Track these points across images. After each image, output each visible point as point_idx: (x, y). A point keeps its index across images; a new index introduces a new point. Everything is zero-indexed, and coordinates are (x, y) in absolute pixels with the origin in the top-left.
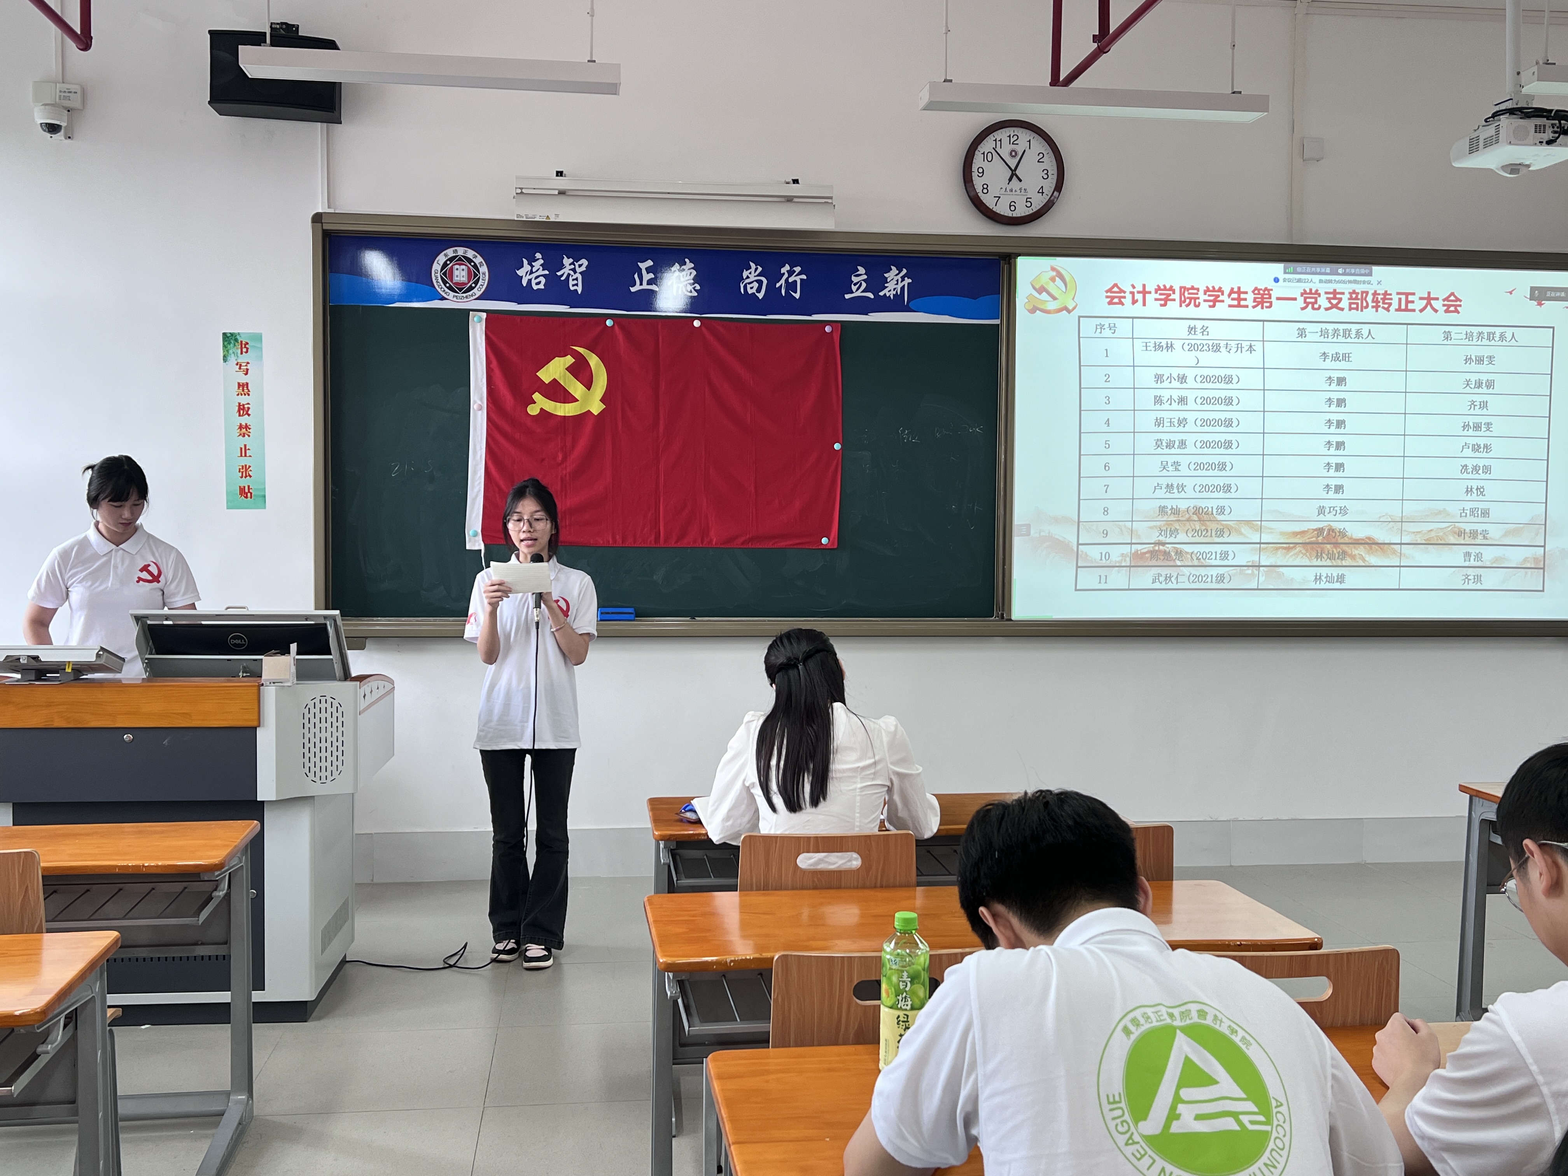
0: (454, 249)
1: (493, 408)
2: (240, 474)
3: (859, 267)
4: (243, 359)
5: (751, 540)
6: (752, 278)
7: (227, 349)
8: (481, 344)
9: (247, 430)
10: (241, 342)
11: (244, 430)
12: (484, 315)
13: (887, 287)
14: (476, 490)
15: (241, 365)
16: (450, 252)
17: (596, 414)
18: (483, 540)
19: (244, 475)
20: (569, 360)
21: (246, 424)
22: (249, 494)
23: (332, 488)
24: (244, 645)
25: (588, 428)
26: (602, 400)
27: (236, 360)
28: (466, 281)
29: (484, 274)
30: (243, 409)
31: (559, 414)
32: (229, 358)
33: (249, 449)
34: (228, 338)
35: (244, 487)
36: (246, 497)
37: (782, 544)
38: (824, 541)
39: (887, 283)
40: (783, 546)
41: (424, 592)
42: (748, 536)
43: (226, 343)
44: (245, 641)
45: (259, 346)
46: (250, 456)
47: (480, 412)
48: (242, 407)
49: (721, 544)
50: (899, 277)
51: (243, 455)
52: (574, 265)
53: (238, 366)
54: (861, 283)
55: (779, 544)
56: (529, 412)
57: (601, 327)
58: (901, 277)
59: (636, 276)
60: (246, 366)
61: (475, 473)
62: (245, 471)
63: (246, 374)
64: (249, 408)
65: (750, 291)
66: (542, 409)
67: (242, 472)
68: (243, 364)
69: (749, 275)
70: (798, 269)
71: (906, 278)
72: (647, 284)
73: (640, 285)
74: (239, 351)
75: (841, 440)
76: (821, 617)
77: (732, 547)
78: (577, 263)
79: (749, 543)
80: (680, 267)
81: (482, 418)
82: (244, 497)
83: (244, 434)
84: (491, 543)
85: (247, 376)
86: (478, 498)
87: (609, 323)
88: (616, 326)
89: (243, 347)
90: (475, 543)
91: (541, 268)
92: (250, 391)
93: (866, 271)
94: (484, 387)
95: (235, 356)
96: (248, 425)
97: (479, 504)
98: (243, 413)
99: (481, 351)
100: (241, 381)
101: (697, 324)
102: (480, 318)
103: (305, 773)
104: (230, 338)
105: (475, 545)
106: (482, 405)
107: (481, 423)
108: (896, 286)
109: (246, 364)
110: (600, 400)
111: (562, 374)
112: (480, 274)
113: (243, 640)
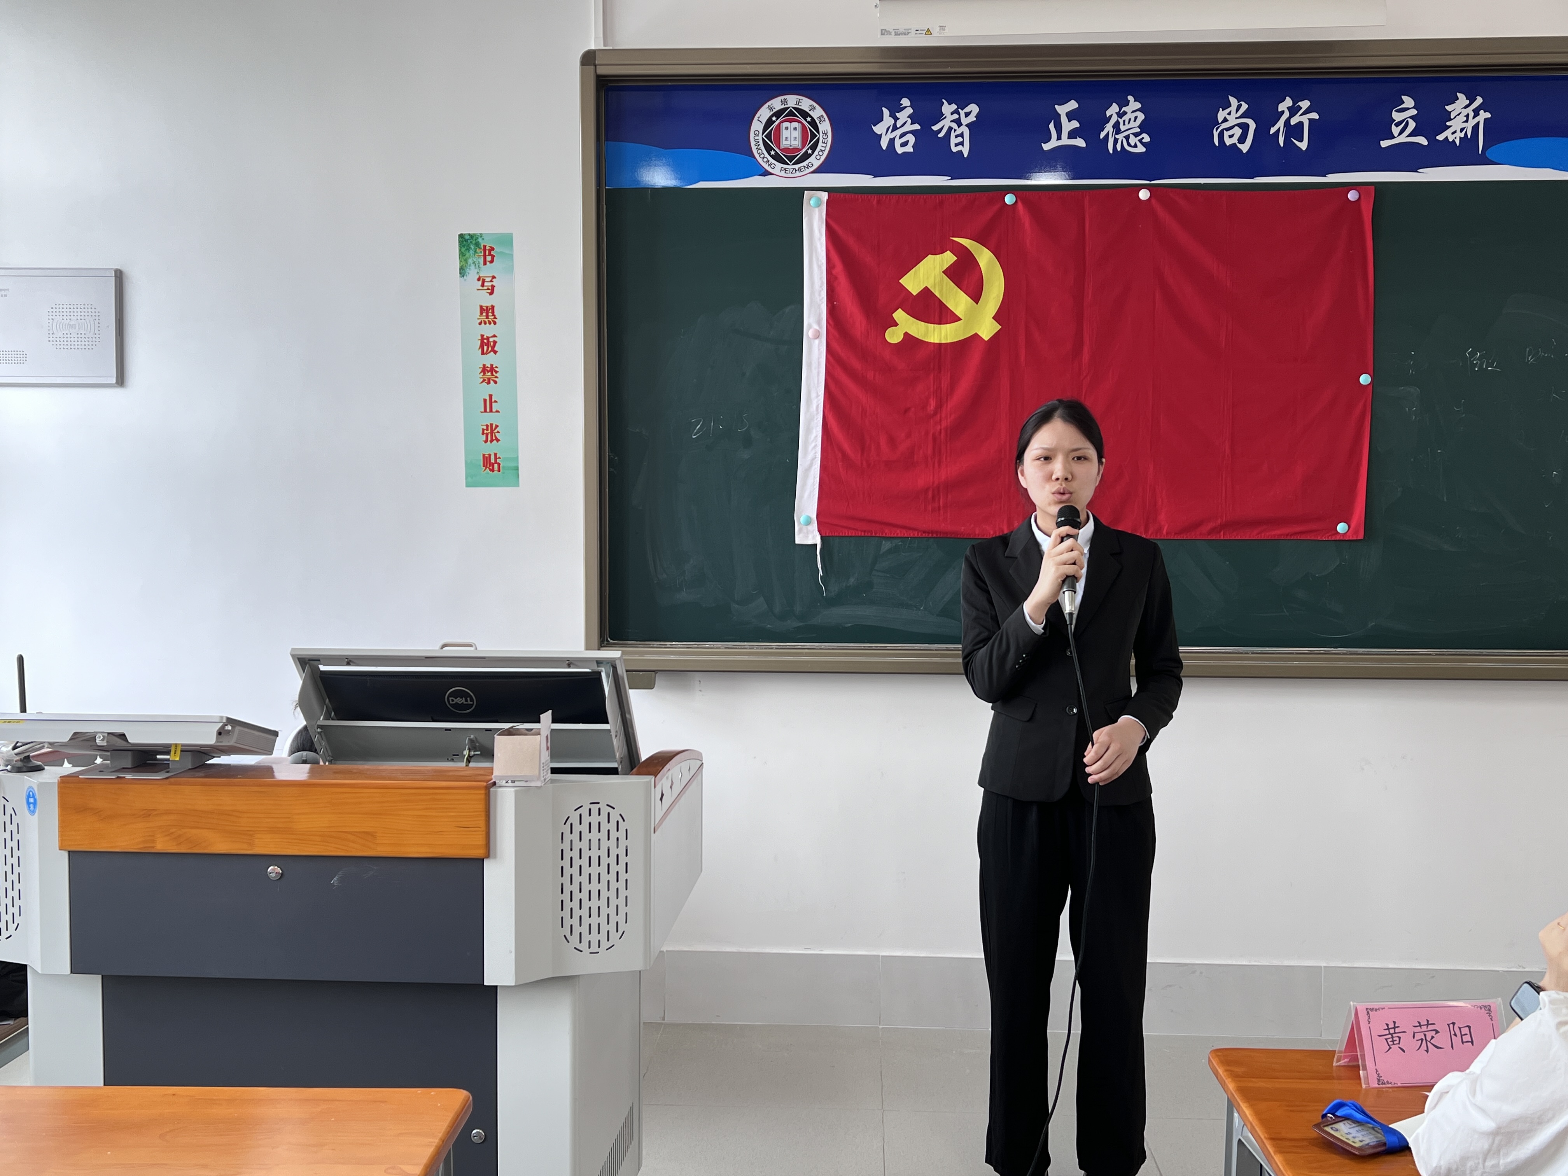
0: (782, 98)
1: (837, 335)
2: (484, 437)
3: (1404, 97)
4: (487, 271)
5: (1224, 527)
6: (1232, 121)
7: (465, 257)
8: (820, 239)
9: (493, 375)
10: (485, 246)
11: (489, 374)
12: (825, 196)
13: (1450, 126)
14: (810, 457)
15: (484, 281)
16: (776, 104)
17: (986, 339)
18: (819, 531)
19: (489, 439)
20: (949, 258)
21: (492, 365)
22: (496, 466)
23: (609, 455)
24: (471, 706)
25: (974, 360)
26: (996, 318)
27: (478, 273)
28: (800, 147)
29: (825, 133)
30: (488, 344)
31: (932, 341)
32: (468, 271)
33: (496, 402)
34: (467, 242)
35: (490, 455)
36: (493, 470)
37: (1274, 533)
38: (1342, 528)
39: (1451, 119)
40: (1274, 535)
41: (736, 606)
42: (1219, 521)
43: (463, 250)
44: (472, 700)
45: (507, 252)
46: (497, 411)
47: (817, 341)
48: (485, 341)
49: (1175, 534)
50: (1470, 110)
51: (488, 410)
52: (959, 114)
53: (480, 282)
54: (1407, 121)
55: (1268, 534)
56: (889, 340)
57: (996, 207)
58: (1474, 110)
59: (1052, 126)
60: (491, 281)
61: (809, 431)
62: (490, 433)
63: (491, 293)
64: (495, 342)
65: (1228, 142)
66: (906, 334)
67: (487, 435)
68: (488, 279)
69: (1228, 117)
70: (1305, 104)
71: (1482, 112)
72: (1068, 138)
73: (1058, 139)
74: (482, 260)
75: (1371, 370)
76: (1334, 648)
77: (1194, 538)
78: (962, 110)
79: (1220, 532)
80: (1120, 110)
81: (819, 350)
82: (489, 469)
83: (489, 379)
84: (830, 535)
85: (492, 296)
86: (813, 468)
87: (1009, 199)
88: (1020, 203)
89: (487, 253)
90: (808, 534)
91: (909, 121)
92: (497, 317)
93: (1414, 103)
94: (823, 303)
95: (476, 268)
96: (494, 366)
97: (814, 477)
98: (488, 349)
99: (819, 250)
100: (484, 304)
101: (1144, 195)
102: (819, 200)
103: (565, 936)
104: (469, 241)
105: (807, 537)
106: (820, 330)
107: (819, 358)
108: (1465, 125)
109: (490, 279)
110: (993, 318)
111: (937, 280)
112: (819, 134)
113: (468, 699)
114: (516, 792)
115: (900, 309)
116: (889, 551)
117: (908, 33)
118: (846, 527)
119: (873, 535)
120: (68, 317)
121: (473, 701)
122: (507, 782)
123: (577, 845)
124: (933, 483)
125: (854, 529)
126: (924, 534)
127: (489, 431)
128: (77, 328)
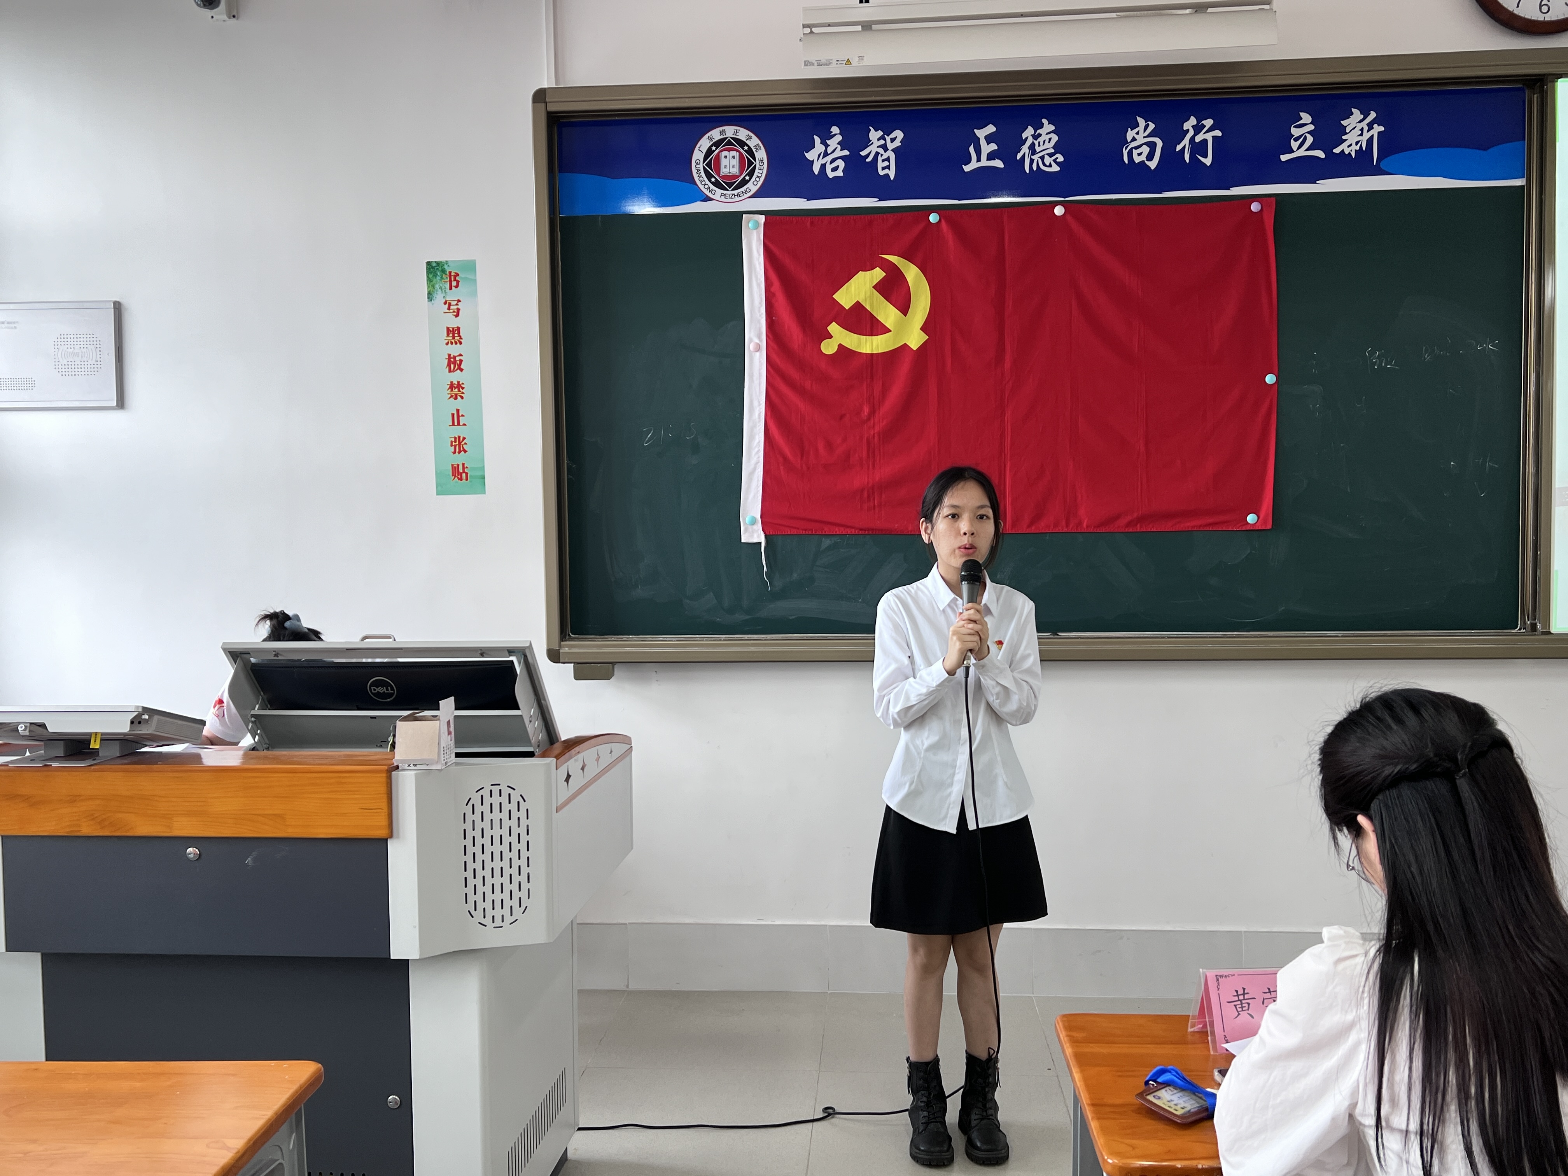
0: (721, 129)
1: (775, 347)
2: (452, 449)
3: (1302, 114)
4: (452, 296)
5: (1141, 519)
6: (1141, 140)
7: (432, 283)
8: (759, 259)
9: (459, 391)
10: (450, 273)
11: (456, 390)
12: (762, 219)
13: (1346, 140)
14: (753, 461)
15: (450, 305)
16: (716, 134)
17: (915, 349)
18: (763, 530)
19: (457, 450)
20: (878, 274)
21: (458, 382)
22: (464, 475)
23: (567, 463)
24: (391, 695)
25: (904, 369)
26: (924, 329)
27: (444, 297)
28: (738, 173)
29: (762, 161)
30: (454, 363)
31: (864, 352)
32: (435, 295)
33: (463, 416)
34: (434, 269)
35: (458, 465)
36: (461, 479)
37: (1189, 524)
38: (1251, 518)
39: (1347, 133)
40: (1186, 527)
41: (688, 601)
42: (1135, 515)
43: (431, 276)
44: (392, 689)
45: (471, 277)
46: (464, 425)
47: (758, 354)
48: (452, 360)
50: (1364, 124)
51: (456, 423)
52: (885, 140)
53: (447, 305)
54: (1306, 136)
55: (1180, 526)
56: (824, 351)
57: (921, 226)
58: (1368, 124)
59: (971, 149)
60: (457, 305)
61: (751, 438)
62: (459, 445)
63: (457, 316)
64: (461, 361)
65: (1137, 160)
66: (840, 346)
67: (455, 446)
68: (454, 303)
69: (1136, 136)
70: (1208, 123)
71: (1375, 126)
72: (987, 160)
73: (977, 162)
74: (448, 286)
75: (1276, 369)
76: (1247, 631)
77: (1112, 530)
78: (888, 136)
79: (1137, 524)
80: (1035, 132)
81: (760, 362)
82: (458, 478)
83: (456, 395)
84: (774, 533)
85: (458, 318)
86: (757, 471)
87: (933, 218)
88: (943, 222)
89: (453, 279)
90: (753, 532)
91: (839, 147)
92: (462, 337)
93: (1311, 119)
94: (762, 318)
95: (442, 293)
96: (461, 383)
97: (758, 480)
98: (455, 367)
99: (758, 269)
100: (451, 326)
101: (1059, 211)
102: (757, 224)
103: (469, 911)
104: (436, 268)
105: (752, 536)
106: (760, 344)
107: (760, 370)
108: (1360, 138)
109: (456, 302)
110: (921, 329)
111: (868, 294)
112: (755, 161)
113: (389, 688)
114: (416, 774)
115: (834, 323)
116: (829, 548)
117: (830, 63)
118: (788, 527)
119: (814, 533)
120: (72, 347)
121: (394, 691)
122: (409, 766)
123: (479, 825)
124: (868, 483)
125: (795, 528)
126: (860, 532)
127: (457, 443)
128: (80, 356)
